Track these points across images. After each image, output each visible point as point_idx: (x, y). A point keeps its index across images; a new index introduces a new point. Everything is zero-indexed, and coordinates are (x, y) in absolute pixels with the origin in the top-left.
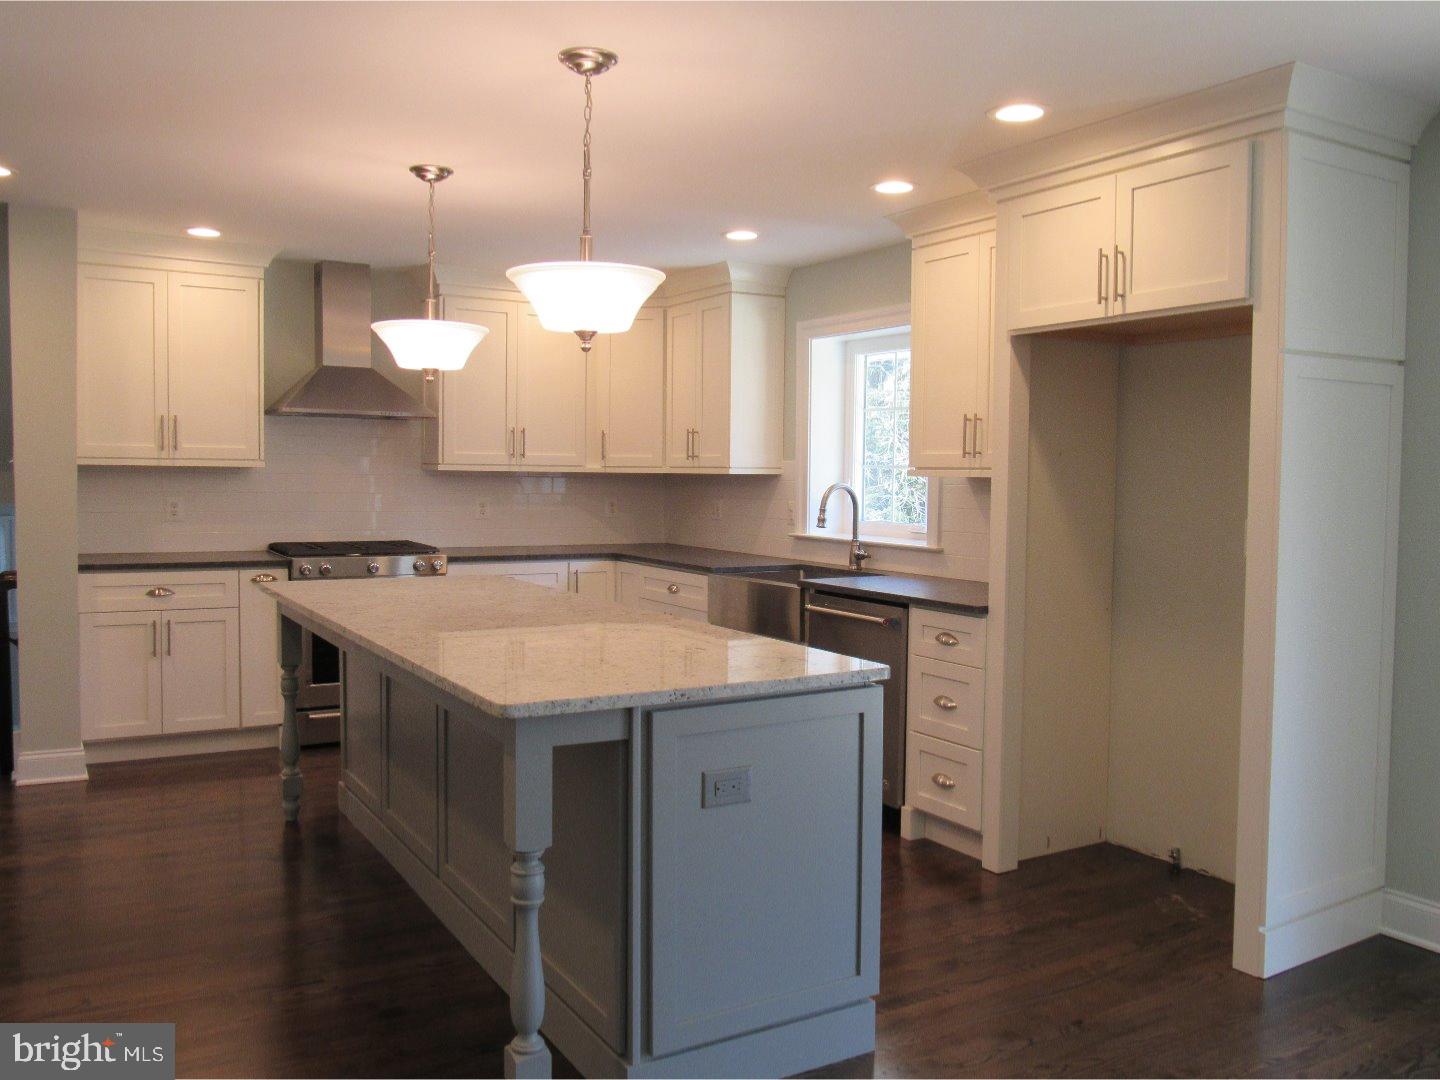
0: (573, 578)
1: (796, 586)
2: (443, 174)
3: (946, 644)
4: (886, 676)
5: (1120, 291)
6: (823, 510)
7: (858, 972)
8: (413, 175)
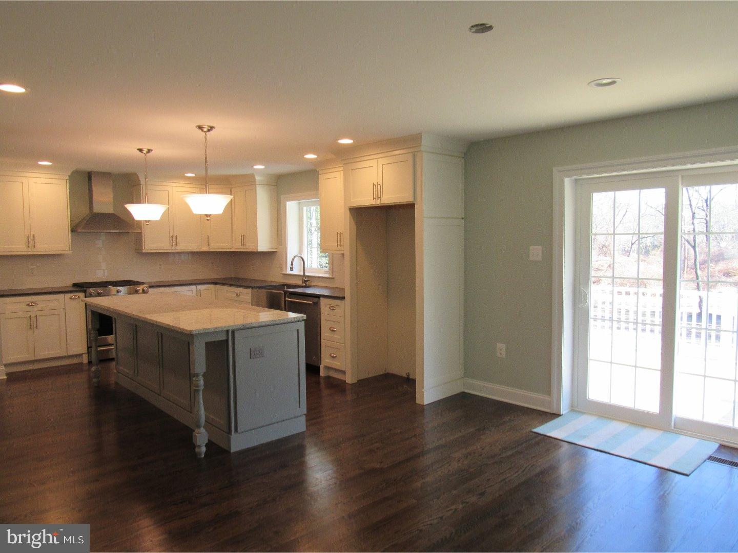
0: (199, 292)
1: (282, 292)
2: (149, 151)
3: (333, 310)
4: (305, 318)
5: (379, 196)
6: (292, 265)
7: (300, 407)
8: (138, 151)
